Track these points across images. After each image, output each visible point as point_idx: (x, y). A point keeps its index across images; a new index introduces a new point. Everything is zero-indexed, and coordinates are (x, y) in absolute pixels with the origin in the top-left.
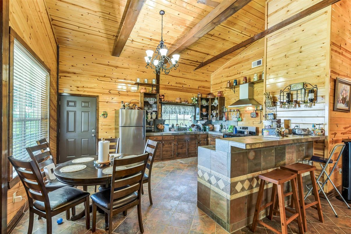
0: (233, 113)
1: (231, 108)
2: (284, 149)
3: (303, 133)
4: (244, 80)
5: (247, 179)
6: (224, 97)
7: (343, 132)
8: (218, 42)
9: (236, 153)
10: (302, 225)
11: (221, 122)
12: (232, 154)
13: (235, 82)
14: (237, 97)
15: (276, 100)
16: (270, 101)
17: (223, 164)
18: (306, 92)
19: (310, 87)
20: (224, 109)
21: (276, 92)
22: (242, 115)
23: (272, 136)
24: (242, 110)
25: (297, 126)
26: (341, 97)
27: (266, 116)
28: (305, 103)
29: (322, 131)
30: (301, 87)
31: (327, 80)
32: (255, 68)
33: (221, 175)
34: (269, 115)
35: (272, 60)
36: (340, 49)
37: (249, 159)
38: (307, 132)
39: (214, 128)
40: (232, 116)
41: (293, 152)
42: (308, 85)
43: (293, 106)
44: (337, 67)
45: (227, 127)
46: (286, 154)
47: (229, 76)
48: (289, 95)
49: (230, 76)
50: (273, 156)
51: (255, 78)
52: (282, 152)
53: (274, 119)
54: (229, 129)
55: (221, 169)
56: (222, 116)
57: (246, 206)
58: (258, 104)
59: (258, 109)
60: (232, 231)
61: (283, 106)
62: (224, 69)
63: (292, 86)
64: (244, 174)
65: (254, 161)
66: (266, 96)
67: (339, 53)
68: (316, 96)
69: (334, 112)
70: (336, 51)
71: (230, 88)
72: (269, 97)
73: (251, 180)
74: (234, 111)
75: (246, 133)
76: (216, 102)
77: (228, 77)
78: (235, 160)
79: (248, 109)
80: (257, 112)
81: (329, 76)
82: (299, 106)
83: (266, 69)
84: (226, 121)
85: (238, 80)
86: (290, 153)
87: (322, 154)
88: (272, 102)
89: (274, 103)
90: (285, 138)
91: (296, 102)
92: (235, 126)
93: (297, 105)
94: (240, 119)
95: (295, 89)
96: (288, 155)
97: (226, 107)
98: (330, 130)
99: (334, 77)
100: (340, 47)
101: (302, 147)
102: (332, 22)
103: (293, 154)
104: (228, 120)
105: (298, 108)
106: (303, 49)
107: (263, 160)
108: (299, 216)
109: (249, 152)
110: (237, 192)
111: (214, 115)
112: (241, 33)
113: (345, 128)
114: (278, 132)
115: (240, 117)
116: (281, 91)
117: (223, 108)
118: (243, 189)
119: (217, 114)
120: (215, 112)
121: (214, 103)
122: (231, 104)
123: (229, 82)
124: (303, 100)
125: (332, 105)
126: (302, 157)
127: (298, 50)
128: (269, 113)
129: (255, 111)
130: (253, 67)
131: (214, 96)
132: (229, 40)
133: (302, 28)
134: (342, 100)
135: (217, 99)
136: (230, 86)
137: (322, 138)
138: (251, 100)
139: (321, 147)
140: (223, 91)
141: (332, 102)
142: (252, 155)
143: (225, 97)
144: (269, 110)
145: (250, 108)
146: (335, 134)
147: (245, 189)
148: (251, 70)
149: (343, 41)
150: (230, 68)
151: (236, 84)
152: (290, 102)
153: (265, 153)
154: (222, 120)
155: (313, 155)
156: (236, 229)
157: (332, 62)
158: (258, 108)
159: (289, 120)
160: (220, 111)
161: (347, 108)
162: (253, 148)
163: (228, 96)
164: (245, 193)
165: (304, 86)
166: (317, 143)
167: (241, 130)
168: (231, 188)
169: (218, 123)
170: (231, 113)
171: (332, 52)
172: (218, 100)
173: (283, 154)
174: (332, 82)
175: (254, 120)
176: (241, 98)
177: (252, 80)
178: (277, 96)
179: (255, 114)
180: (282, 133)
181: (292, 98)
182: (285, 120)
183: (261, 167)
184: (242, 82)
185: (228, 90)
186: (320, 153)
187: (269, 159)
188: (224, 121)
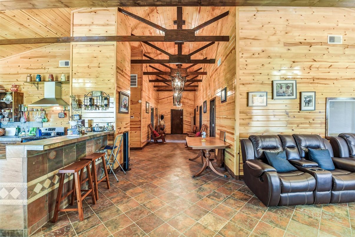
0: (36, 113)
1: (33, 107)
2: (85, 144)
3: (100, 130)
4: (50, 78)
5: (48, 178)
6: (21, 92)
7: (125, 127)
8: (11, 23)
9: (34, 156)
10: (95, 196)
11: (18, 124)
12: (28, 158)
13: (39, 77)
14: (41, 95)
15: (81, 103)
16: (75, 103)
17: (17, 171)
18: (103, 99)
19: (105, 95)
20: (22, 108)
21: (81, 96)
22: (49, 115)
23: (73, 135)
24: (48, 109)
25: (97, 125)
26: (123, 104)
27: (72, 117)
28: (102, 107)
29: (112, 127)
30: (99, 94)
31: (115, 92)
32: (63, 67)
33: (15, 183)
34: (75, 116)
35: (77, 67)
36: (123, 72)
37: (49, 159)
38: (103, 129)
39: (5, 132)
40: (35, 116)
41: (92, 146)
42: (104, 94)
43: (94, 108)
44: (121, 84)
45: (28, 130)
46: (86, 148)
47: (30, 69)
48: (91, 99)
49: (32, 69)
50: (75, 152)
51: (63, 78)
52: (82, 147)
53: (80, 119)
54: (30, 132)
55: (15, 177)
56: (19, 116)
57: (47, 204)
58: (66, 104)
59: (66, 110)
60: (31, 233)
61: (87, 108)
62: (21, 58)
63: (93, 92)
64: (44, 175)
65: (55, 160)
66: (72, 98)
67: (122, 75)
68: (109, 103)
69: (120, 114)
70: (120, 73)
71: (31, 82)
72: (75, 99)
73: (52, 178)
74: (38, 110)
75: (53, 135)
76: (9, 98)
77: (28, 68)
78: (33, 163)
79: (55, 109)
80: (65, 112)
81: (116, 89)
82: (99, 109)
83: (72, 73)
84: (25, 122)
85: (42, 75)
86: (90, 147)
87: (112, 143)
88: (78, 104)
89: (80, 105)
90: (85, 135)
91: (97, 106)
92: (38, 128)
93: (97, 108)
94: (46, 120)
95: (95, 95)
96: (89, 149)
97: (25, 105)
98: (117, 126)
99: (119, 90)
100: (122, 71)
101: (99, 140)
102: (117, 53)
103: (92, 147)
104: (29, 121)
105: (97, 111)
106: (100, 65)
107: (64, 157)
108: (92, 190)
109: (49, 153)
110: (36, 194)
111: (6, 116)
112: (46, 27)
113: (126, 124)
114: (79, 131)
115: (46, 117)
116: (85, 96)
117: (21, 106)
118: (43, 189)
119: (10, 114)
120: (8, 111)
121: (4, 99)
122: (33, 102)
123: (29, 75)
124: (101, 105)
125: (118, 109)
126: (99, 148)
127: (97, 65)
128: (75, 114)
129: (63, 112)
130: (60, 66)
131: (5, 90)
132: (29, 27)
133: (99, 49)
134: (124, 106)
135: (11, 93)
136: (31, 81)
137: (111, 132)
138: (58, 100)
139: (112, 138)
140: (20, 85)
141: (118, 107)
142: (52, 155)
143: (23, 93)
144: (76, 111)
145: (58, 108)
146: (120, 128)
147: (45, 188)
148: (58, 69)
149: (124, 67)
150: (30, 59)
151: (40, 80)
152: (92, 105)
153: (67, 151)
154: (19, 121)
155: (108, 145)
156: (36, 229)
157: (117, 80)
158: (66, 108)
159: (91, 120)
160: (16, 110)
161: (127, 111)
162: (52, 148)
163: (28, 92)
164: (46, 192)
165: (101, 94)
166: (109, 136)
167: (47, 131)
168: (28, 192)
169: (13, 125)
170: (34, 113)
171: (117, 73)
172: (12, 95)
173: (84, 148)
174: (117, 94)
175: (62, 121)
176: (46, 96)
177: (59, 80)
178: (82, 99)
179: (63, 114)
180: (83, 132)
181: (93, 102)
182: (89, 120)
183: (63, 163)
184: (47, 79)
185: (29, 85)
186: (111, 142)
187: (71, 155)
188: (22, 122)
